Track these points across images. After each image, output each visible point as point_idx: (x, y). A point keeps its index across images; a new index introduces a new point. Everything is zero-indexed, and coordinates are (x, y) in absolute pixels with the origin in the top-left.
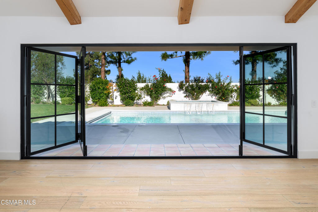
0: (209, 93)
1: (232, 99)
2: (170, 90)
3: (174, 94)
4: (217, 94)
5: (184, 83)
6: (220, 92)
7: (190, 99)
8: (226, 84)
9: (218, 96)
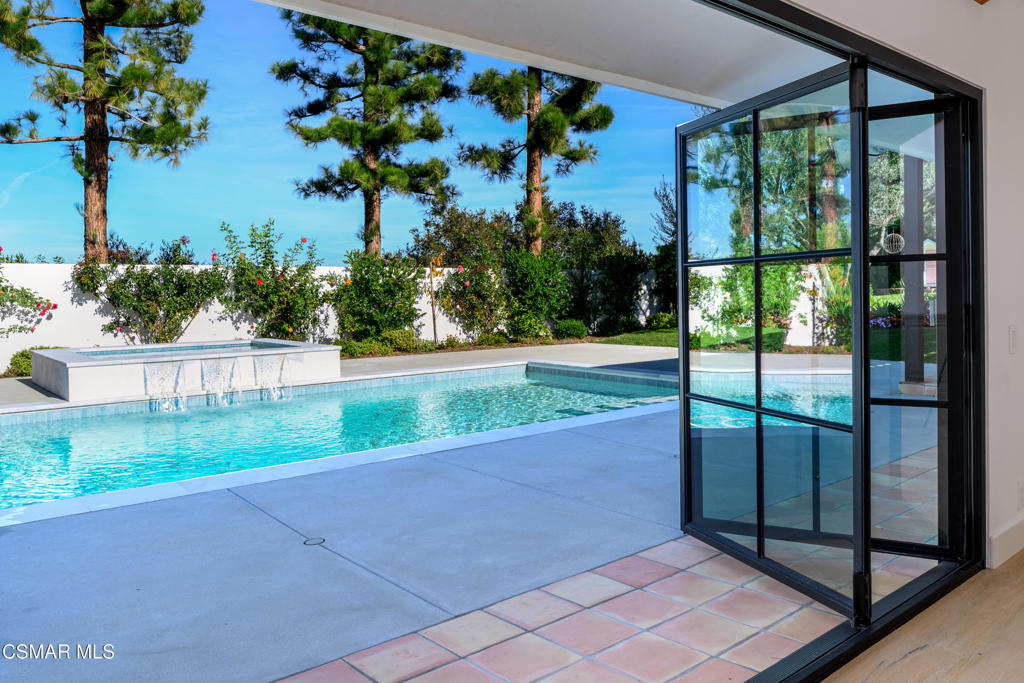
0: (223, 308)
1: (318, 331)
2: (25, 297)
3: (50, 317)
4: (256, 314)
5: (102, 266)
6: (274, 302)
7: (132, 339)
8: (293, 270)
9: (260, 320)
